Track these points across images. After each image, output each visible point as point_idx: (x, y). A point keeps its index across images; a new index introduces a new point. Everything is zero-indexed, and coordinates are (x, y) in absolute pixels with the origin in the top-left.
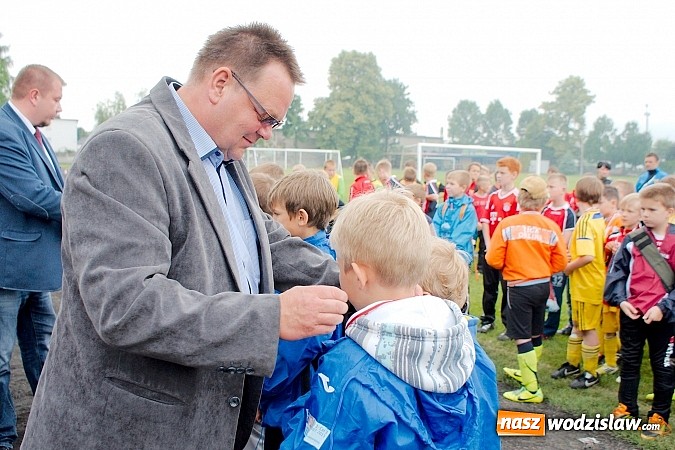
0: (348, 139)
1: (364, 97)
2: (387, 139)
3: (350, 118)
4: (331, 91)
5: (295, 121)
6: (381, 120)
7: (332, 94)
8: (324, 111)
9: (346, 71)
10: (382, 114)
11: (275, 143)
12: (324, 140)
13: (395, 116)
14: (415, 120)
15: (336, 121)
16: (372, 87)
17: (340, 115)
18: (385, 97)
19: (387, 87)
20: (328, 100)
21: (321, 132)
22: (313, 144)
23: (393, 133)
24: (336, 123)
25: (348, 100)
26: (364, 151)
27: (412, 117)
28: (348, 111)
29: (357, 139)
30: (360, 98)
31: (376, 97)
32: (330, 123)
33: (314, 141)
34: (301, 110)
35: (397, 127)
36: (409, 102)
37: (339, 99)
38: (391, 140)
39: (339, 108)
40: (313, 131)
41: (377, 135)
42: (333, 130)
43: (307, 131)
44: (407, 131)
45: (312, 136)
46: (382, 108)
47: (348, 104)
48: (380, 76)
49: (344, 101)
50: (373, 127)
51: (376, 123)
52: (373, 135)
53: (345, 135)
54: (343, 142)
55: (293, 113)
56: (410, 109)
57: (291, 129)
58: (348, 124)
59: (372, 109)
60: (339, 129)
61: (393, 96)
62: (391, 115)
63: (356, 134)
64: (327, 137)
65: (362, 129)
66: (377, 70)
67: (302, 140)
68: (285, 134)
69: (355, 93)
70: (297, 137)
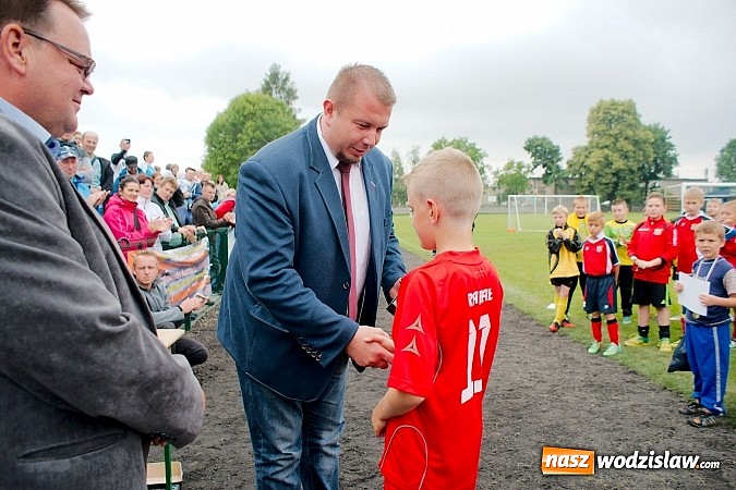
0: (607, 184)
1: (622, 143)
2: (647, 183)
3: (609, 164)
4: (589, 139)
5: (554, 170)
6: (641, 165)
7: (591, 142)
8: (582, 158)
9: (604, 119)
10: (641, 158)
11: (536, 191)
12: (583, 187)
13: (655, 161)
14: (677, 163)
15: (595, 167)
16: (630, 133)
17: (599, 162)
18: (644, 142)
19: (648, 132)
20: (586, 149)
21: (580, 179)
22: (572, 190)
23: (654, 177)
24: (595, 169)
25: (606, 147)
26: (623, 195)
27: (673, 160)
28: (606, 158)
29: (616, 184)
30: (618, 145)
31: (636, 143)
32: (589, 170)
33: (573, 187)
34: (559, 160)
35: (658, 170)
36: (671, 146)
37: (597, 147)
38: (651, 183)
39: (597, 155)
40: (572, 178)
41: (636, 179)
42: (591, 176)
43: (566, 179)
44: (668, 174)
45: (572, 183)
46: (641, 153)
47: (606, 151)
48: (639, 122)
49: (602, 148)
50: (632, 172)
51: (635, 168)
52: (632, 179)
53: (604, 181)
54: (603, 187)
55: (553, 162)
56: (671, 153)
57: (551, 177)
58: (606, 170)
59: (631, 154)
60: (598, 175)
61: (653, 140)
62: (652, 159)
63: (615, 179)
64: (586, 184)
65: (621, 175)
66: (636, 117)
67: (562, 188)
68: (545, 182)
69: (613, 139)
70: (556, 185)
